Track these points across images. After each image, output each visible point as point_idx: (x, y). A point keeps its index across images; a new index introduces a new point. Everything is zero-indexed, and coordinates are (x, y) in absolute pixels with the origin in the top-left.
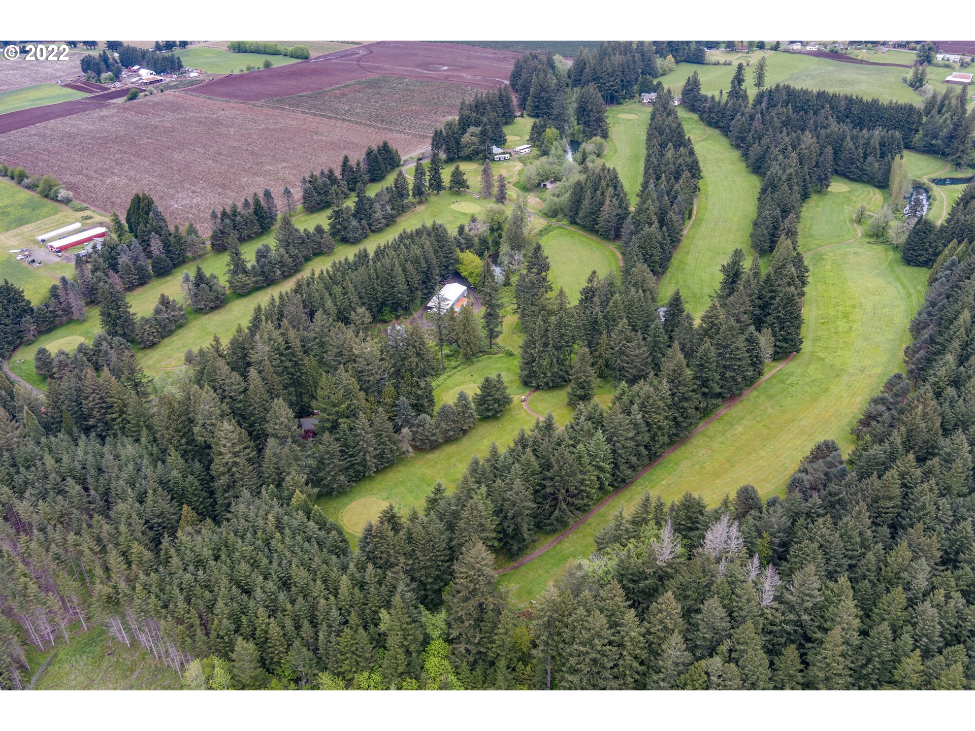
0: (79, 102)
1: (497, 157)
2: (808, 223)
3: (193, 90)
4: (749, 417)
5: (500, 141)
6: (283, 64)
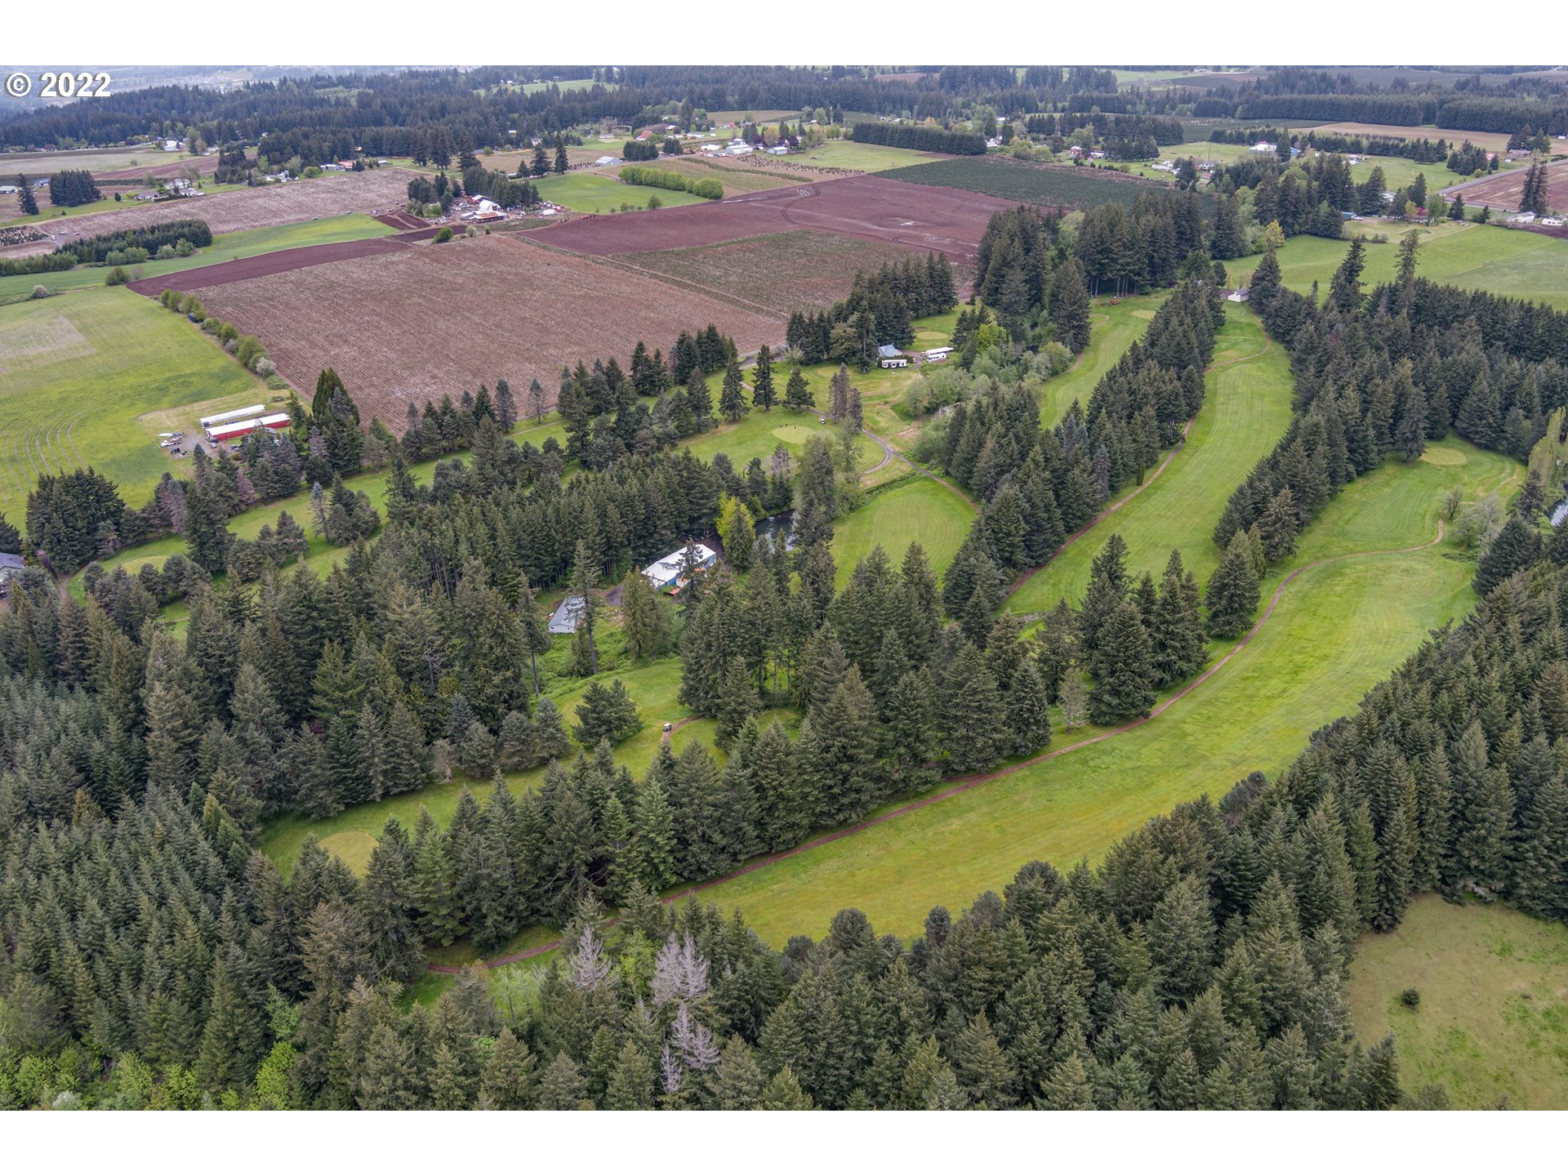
0: (379, 242)
1: (885, 362)
2: (1351, 512)
3: (530, 234)
4: (985, 809)
5: (903, 340)
6: (679, 205)
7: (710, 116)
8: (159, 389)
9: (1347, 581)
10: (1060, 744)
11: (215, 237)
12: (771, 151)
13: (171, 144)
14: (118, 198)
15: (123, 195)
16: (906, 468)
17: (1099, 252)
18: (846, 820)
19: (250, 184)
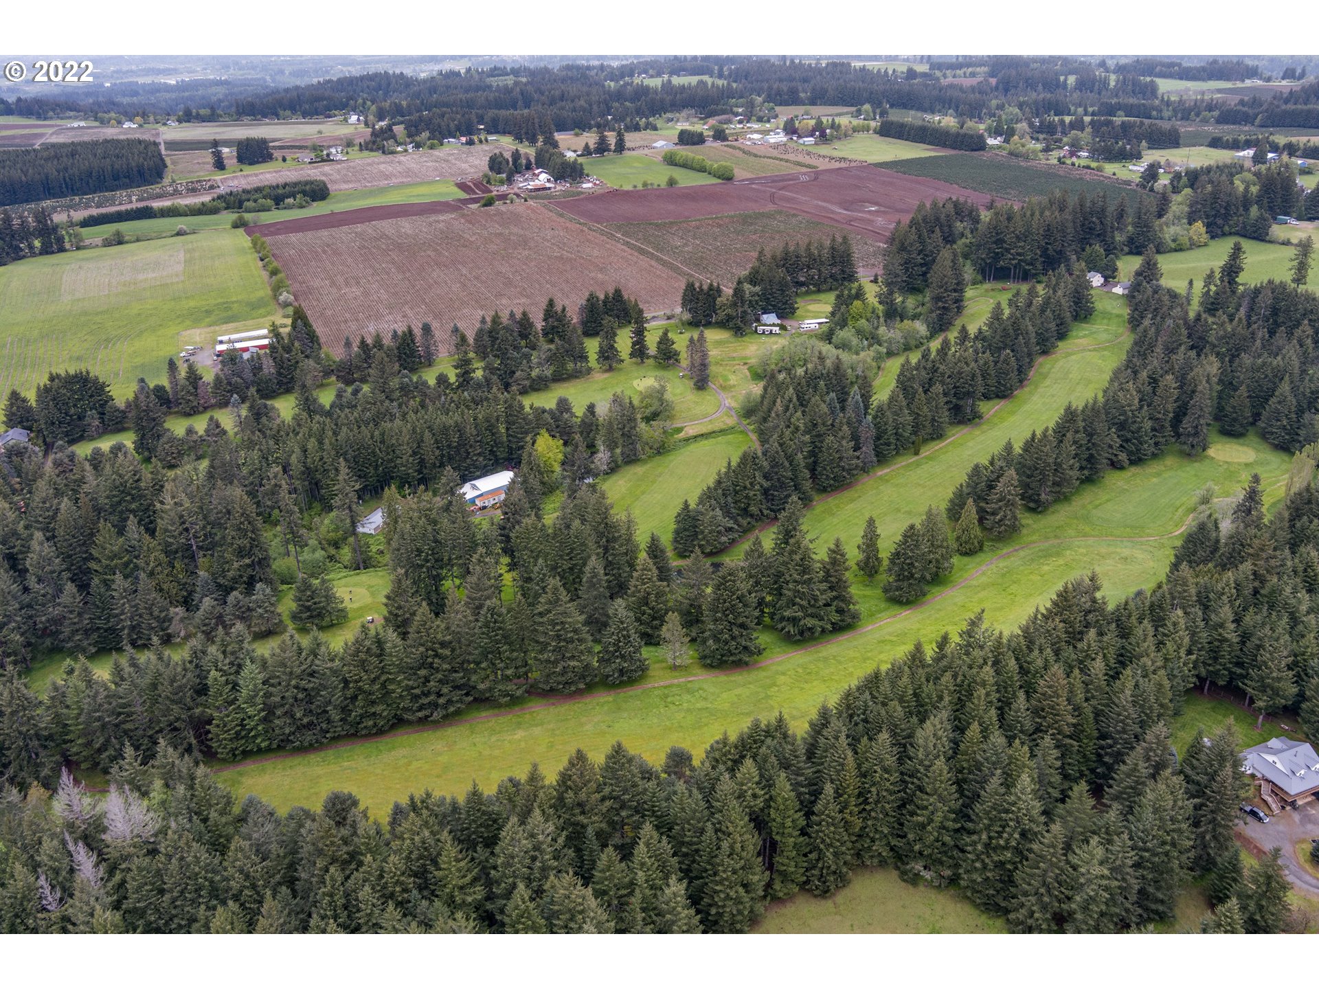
0: (444, 203)
1: (762, 329)
3: (563, 204)
5: (786, 310)
6: (694, 184)
7: (778, 109)
8: (207, 311)
9: (1061, 562)
10: (658, 678)
11: (332, 194)
12: (801, 141)
13: (354, 118)
14: (284, 160)
15: (288, 158)
16: (731, 421)
17: (995, 243)
18: (427, 717)
19: (384, 152)
